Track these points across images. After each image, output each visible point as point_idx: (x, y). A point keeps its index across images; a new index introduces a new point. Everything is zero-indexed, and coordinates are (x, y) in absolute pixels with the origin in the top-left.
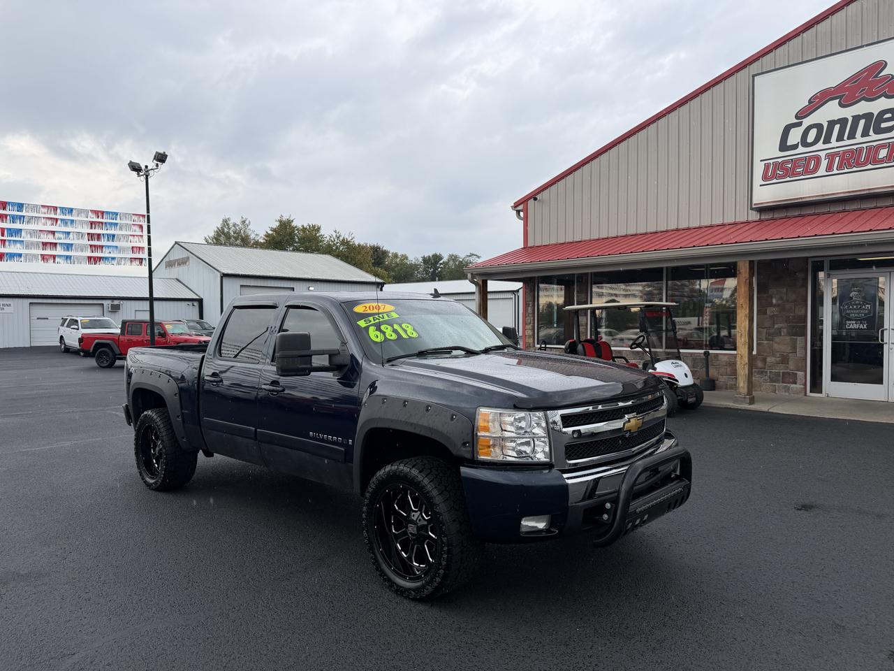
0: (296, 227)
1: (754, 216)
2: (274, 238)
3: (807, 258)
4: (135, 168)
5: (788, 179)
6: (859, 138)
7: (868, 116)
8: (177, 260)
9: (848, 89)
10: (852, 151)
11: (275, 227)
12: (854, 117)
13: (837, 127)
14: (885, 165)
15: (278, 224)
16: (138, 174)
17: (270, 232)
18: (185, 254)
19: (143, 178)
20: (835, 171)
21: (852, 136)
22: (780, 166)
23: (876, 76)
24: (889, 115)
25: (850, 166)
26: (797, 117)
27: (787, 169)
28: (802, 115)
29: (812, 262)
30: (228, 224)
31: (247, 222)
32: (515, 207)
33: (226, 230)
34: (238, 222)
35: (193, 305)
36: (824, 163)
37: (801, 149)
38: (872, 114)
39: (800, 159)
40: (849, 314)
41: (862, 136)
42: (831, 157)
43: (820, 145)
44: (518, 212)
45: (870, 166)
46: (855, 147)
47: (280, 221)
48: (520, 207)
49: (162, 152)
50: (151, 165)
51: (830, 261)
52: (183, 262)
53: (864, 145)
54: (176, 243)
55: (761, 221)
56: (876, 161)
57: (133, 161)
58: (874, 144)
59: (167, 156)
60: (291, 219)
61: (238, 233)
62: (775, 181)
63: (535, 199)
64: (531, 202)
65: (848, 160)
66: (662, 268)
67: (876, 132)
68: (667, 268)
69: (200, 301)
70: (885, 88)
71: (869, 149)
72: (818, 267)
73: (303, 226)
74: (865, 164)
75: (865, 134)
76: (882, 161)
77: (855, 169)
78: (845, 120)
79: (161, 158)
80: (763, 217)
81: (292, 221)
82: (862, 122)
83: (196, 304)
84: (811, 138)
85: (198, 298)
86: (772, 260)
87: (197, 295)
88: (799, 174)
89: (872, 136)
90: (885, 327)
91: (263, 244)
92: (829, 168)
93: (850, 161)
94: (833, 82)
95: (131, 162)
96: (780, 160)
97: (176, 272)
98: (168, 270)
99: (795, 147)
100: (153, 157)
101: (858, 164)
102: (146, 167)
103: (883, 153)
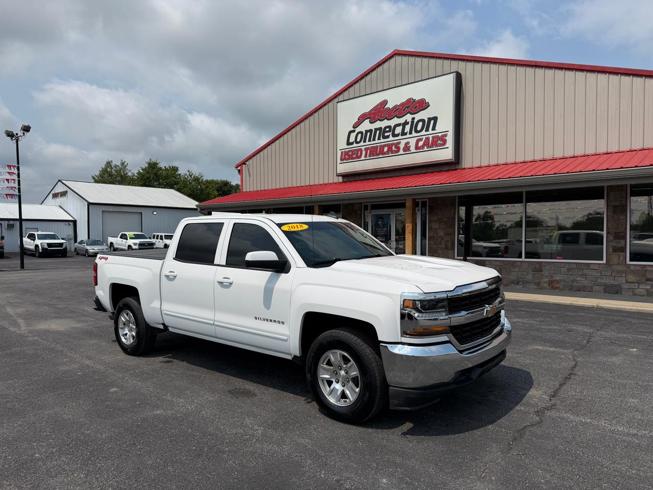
0: (161, 168)
1: (340, 179)
2: (143, 176)
3: (362, 203)
4: (10, 135)
5: (350, 161)
6: (377, 141)
7: (380, 129)
8: (61, 193)
9: (373, 114)
10: (374, 147)
11: (144, 168)
12: (375, 129)
13: (369, 133)
14: (387, 155)
15: (147, 166)
16: (12, 138)
17: (142, 171)
18: (63, 189)
19: (15, 141)
20: (368, 158)
21: (374, 140)
22: (346, 153)
23: (383, 108)
24: (388, 129)
25: (374, 155)
26: (354, 127)
27: (349, 155)
28: (356, 126)
29: (364, 205)
30: (111, 166)
31: (126, 164)
32: (237, 168)
33: (108, 169)
34: (119, 164)
35: (69, 225)
36: (364, 153)
37: (355, 145)
38: (381, 128)
39: (354, 150)
40: (378, 233)
41: (378, 140)
42: (366, 149)
43: (362, 143)
44: (239, 171)
45: (381, 156)
46: (375, 145)
47: (149, 164)
48: (239, 168)
49: (27, 125)
50: (20, 133)
51: (372, 205)
52: (64, 194)
53: (379, 145)
54: (59, 181)
55: (343, 182)
56: (384, 153)
57: (8, 130)
58: (383, 144)
59: (30, 128)
60: (157, 162)
61: (118, 172)
62: (345, 161)
63: (245, 164)
64: (244, 166)
65: (373, 152)
66: (303, 207)
67: (383, 138)
68: (306, 207)
69: (75, 222)
70: (386, 115)
71: (381, 146)
72: (366, 208)
73: (165, 167)
74: (379, 155)
75: (379, 139)
76: (385, 153)
77: (375, 157)
78: (372, 130)
79: (26, 129)
80: (344, 180)
81: (158, 164)
82: (378, 132)
83: (71, 223)
84: (358, 140)
85: (73, 219)
86: (348, 204)
87: (73, 218)
88: (354, 158)
89: (382, 140)
90: (392, 240)
91: (136, 180)
92: (366, 156)
93: (374, 152)
94: (367, 110)
95: (7, 131)
96: (347, 150)
97: (59, 200)
98: (54, 200)
99: (352, 143)
100: (20, 128)
101: (377, 155)
102: (17, 134)
103: (386, 149)
